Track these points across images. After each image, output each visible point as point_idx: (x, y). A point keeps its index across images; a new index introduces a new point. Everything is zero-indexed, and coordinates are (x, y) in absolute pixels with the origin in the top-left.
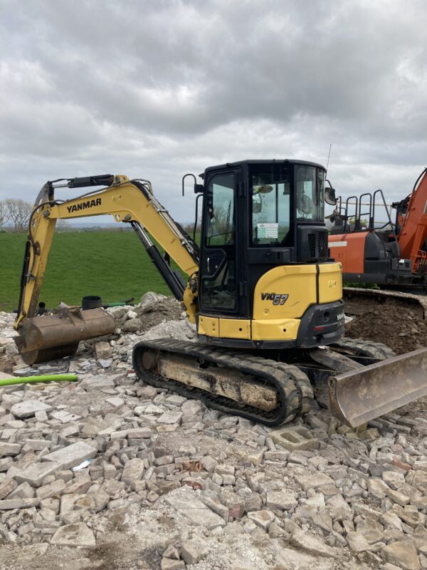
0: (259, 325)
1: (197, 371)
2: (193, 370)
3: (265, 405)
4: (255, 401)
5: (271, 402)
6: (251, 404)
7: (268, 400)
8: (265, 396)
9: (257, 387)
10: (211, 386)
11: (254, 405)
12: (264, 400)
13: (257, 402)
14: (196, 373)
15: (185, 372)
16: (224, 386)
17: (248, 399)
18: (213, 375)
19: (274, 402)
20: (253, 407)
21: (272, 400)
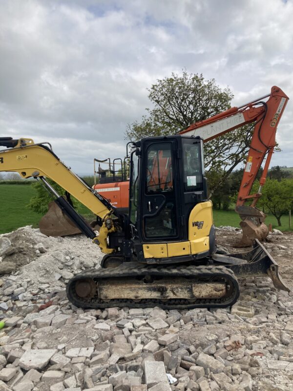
0: (195, 244)
1: (144, 286)
2: (141, 286)
3: (216, 295)
4: (207, 294)
5: (221, 292)
6: (204, 297)
7: (219, 291)
8: (216, 289)
9: (208, 285)
10: (162, 294)
11: (206, 298)
12: (215, 292)
13: (209, 295)
14: (144, 288)
15: (131, 290)
16: (175, 292)
17: (200, 295)
18: (163, 285)
19: (224, 291)
20: (205, 299)
21: (222, 290)
